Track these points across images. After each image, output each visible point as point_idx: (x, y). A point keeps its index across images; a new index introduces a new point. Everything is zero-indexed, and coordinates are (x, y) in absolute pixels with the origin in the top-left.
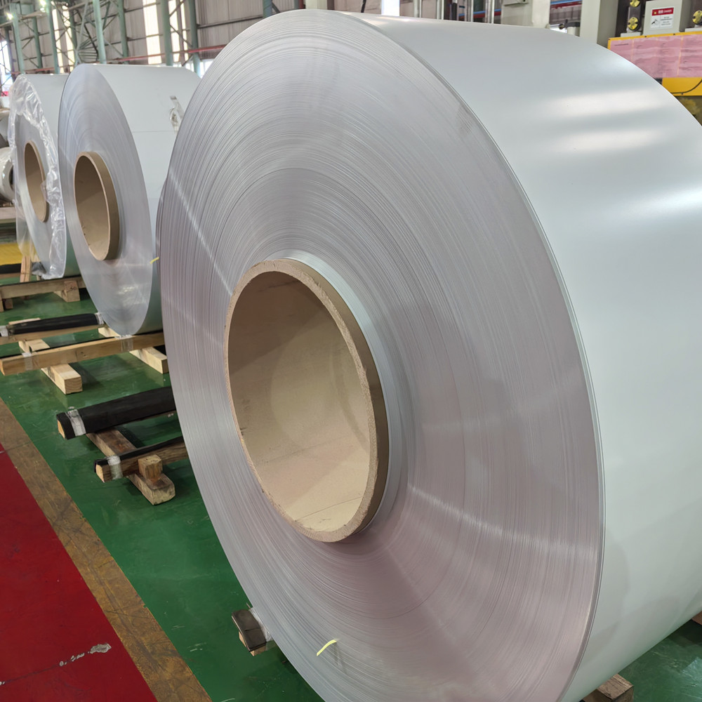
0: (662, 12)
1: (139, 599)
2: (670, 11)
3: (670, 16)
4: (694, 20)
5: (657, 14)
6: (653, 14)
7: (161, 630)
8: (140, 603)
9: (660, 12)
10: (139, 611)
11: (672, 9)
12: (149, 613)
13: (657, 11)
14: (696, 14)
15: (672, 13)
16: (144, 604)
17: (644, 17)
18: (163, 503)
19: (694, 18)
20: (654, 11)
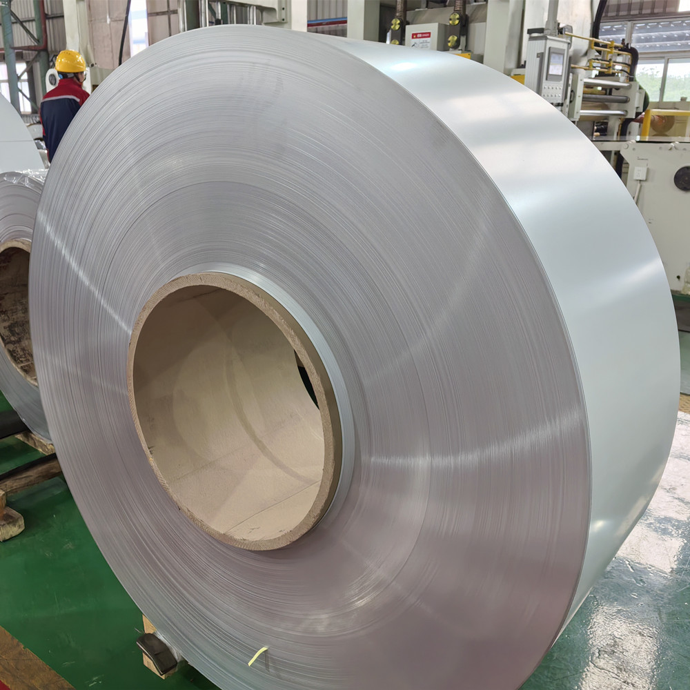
0: (420, 35)
1: (16, 641)
2: (428, 35)
3: (428, 39)
4: (449, 44)
5: (417, 38)
6: (413, 38)
7: (50, 669)
8: (18, 645)
9: (418, 36)
10: (20, 654)
11: (429, 33)
12: (31, 655)
13: (416, 34)
14: (450, 38)
15: (429, 37)
16: (22, 646)
17: (404, 40)
18: (12, 538)
19: (449, 42)
20: (413, 35)
